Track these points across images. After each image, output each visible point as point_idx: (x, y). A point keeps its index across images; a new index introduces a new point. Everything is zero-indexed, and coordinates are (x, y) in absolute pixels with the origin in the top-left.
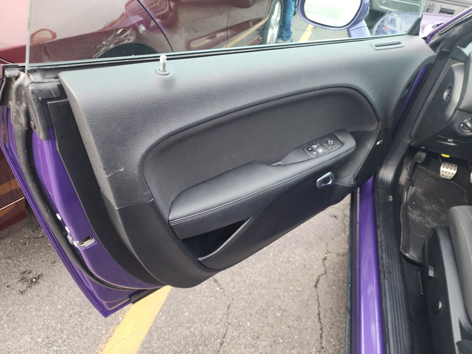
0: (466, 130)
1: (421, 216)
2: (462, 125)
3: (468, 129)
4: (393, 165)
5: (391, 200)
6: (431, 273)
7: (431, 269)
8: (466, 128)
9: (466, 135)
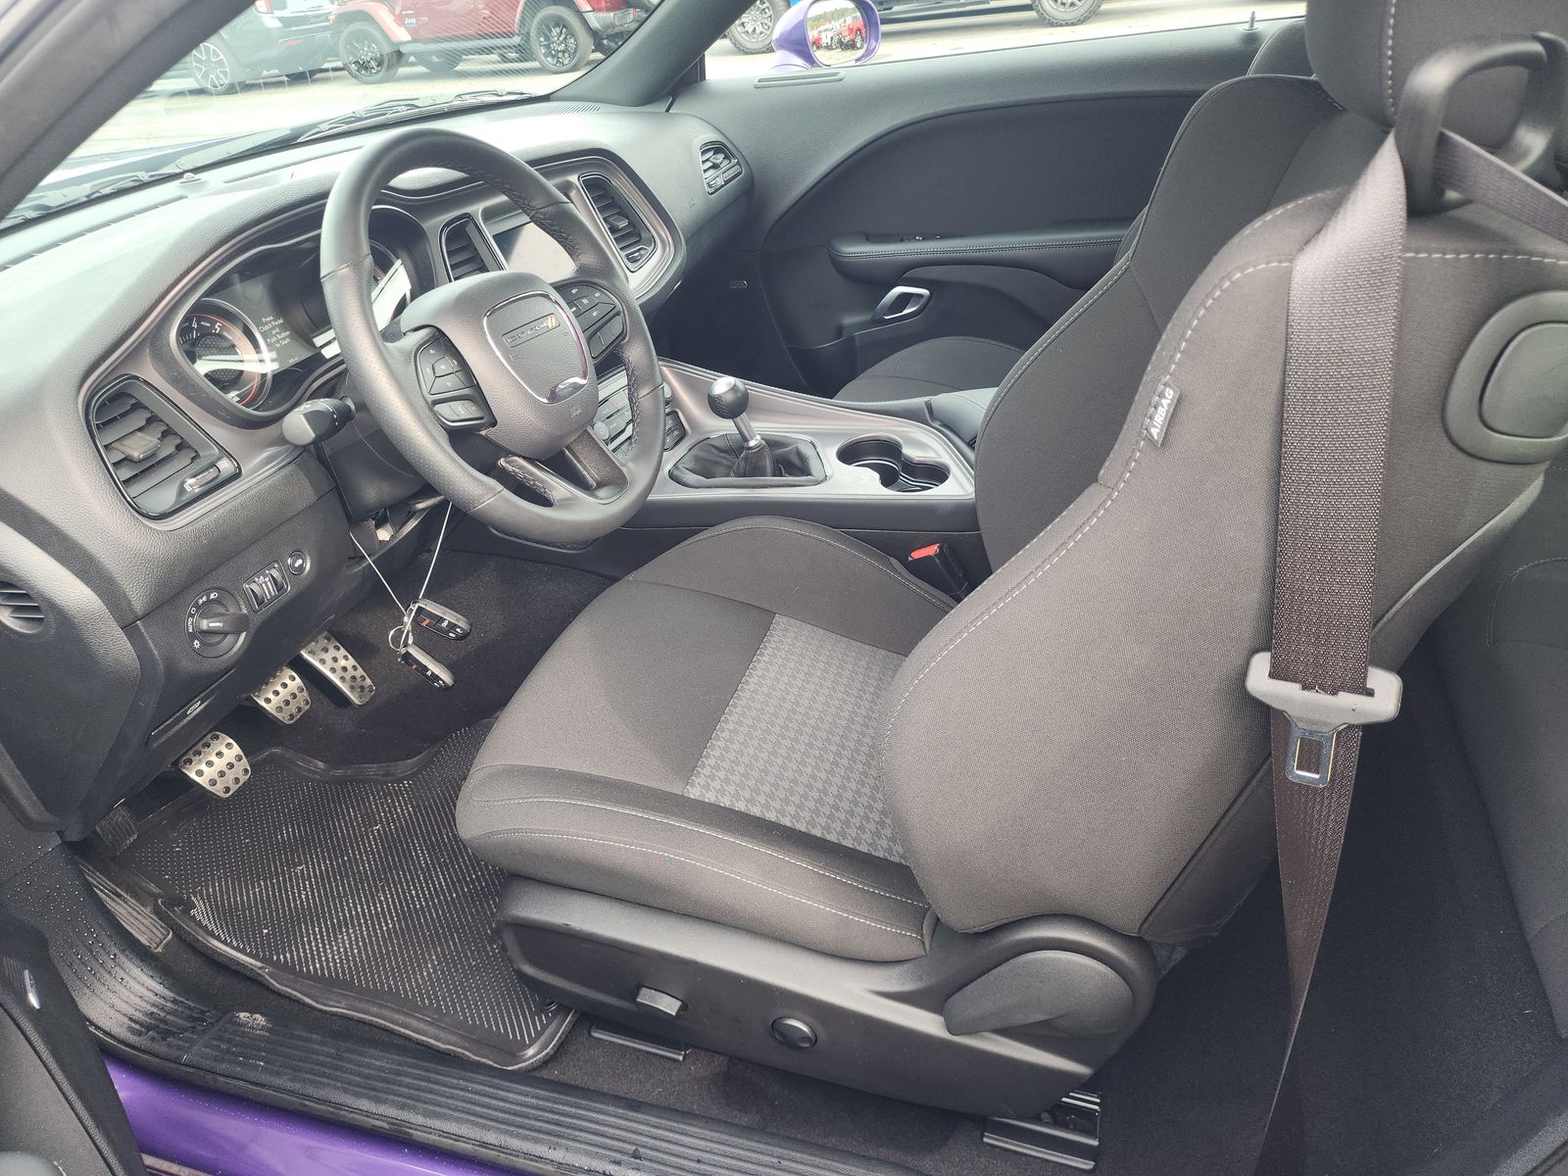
0: (218, 643)
1: (336, 929)
2: (197, 644)
3: (222, 636)
4: (98, 947)
5: (260, 1019)
6: (669, 1005)
7: (653, 999)
8: (216, 639)
9: (236, 653)
